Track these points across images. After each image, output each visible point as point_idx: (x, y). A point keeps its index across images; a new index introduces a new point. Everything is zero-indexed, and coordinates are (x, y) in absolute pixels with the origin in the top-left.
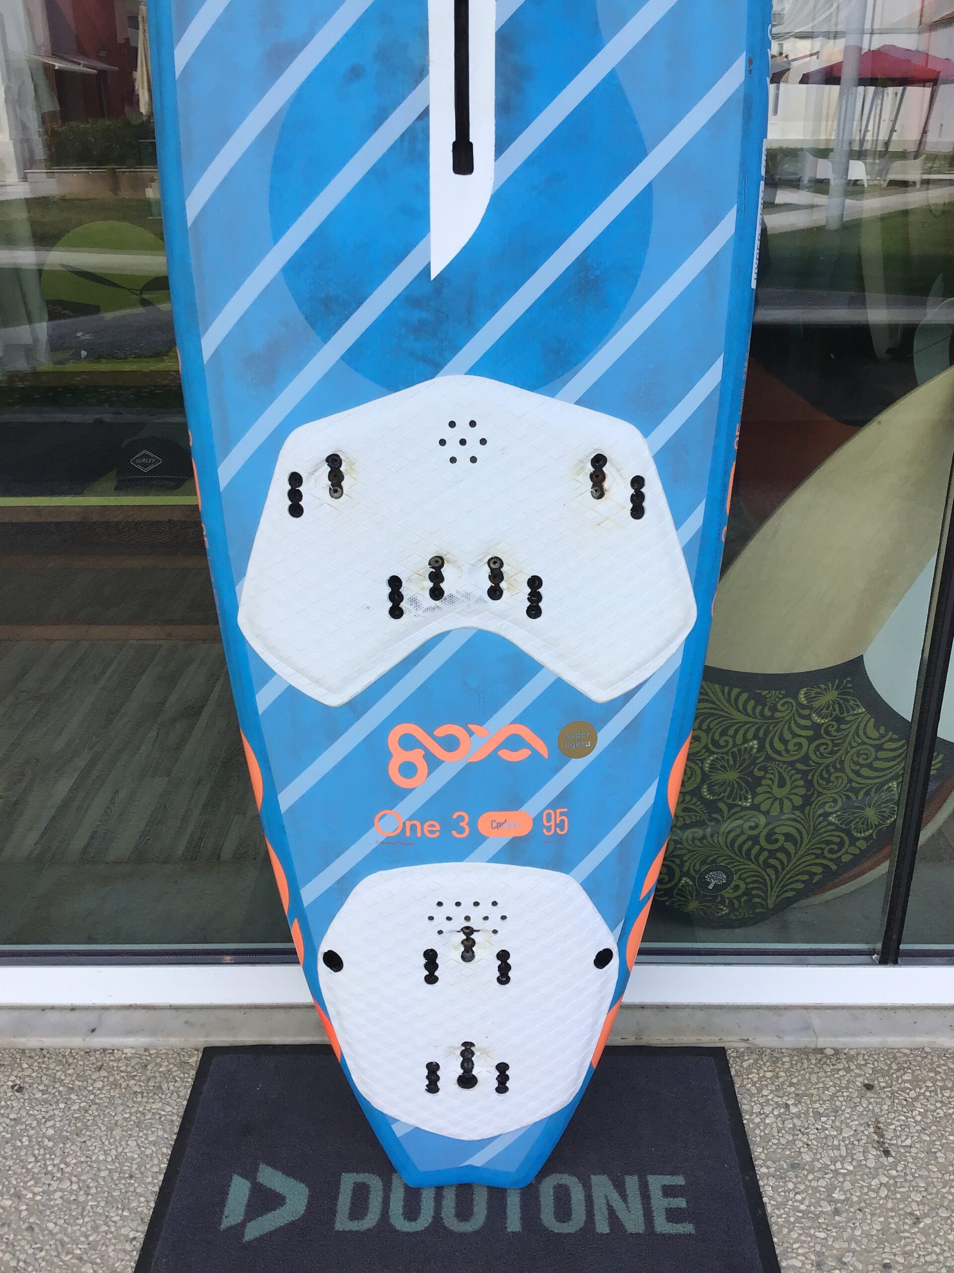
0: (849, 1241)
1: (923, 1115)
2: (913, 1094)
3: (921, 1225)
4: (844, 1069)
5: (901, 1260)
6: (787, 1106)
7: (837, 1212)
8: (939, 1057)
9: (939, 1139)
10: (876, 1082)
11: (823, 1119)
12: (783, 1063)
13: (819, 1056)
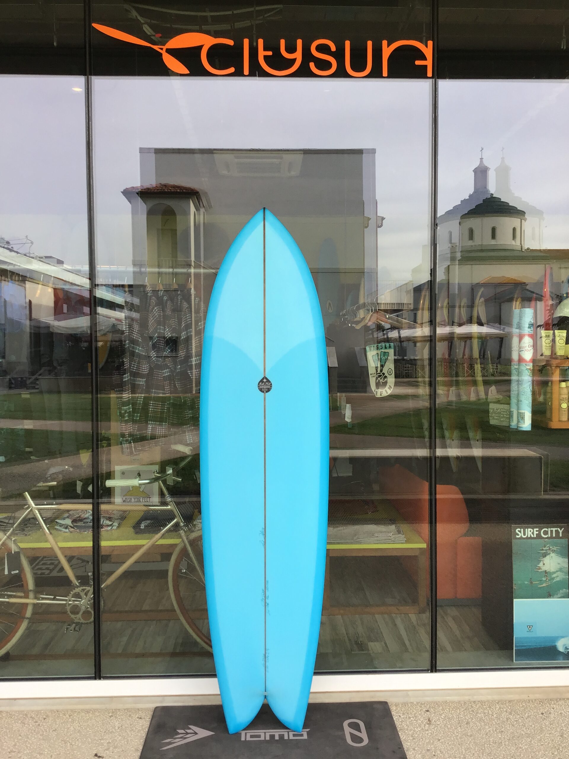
0: (418, 745)
1: (445, 717)
2: (442, 712)
3: (441, 741)
4: (420, 707)
5: (434, 749)
6: (400, 716)
7: (414, 739)
8: (452, 703)
9: (449, 722)
10: (430, 710)
11: (411, 719)
12: (399, 706)
13: (411, 704)
